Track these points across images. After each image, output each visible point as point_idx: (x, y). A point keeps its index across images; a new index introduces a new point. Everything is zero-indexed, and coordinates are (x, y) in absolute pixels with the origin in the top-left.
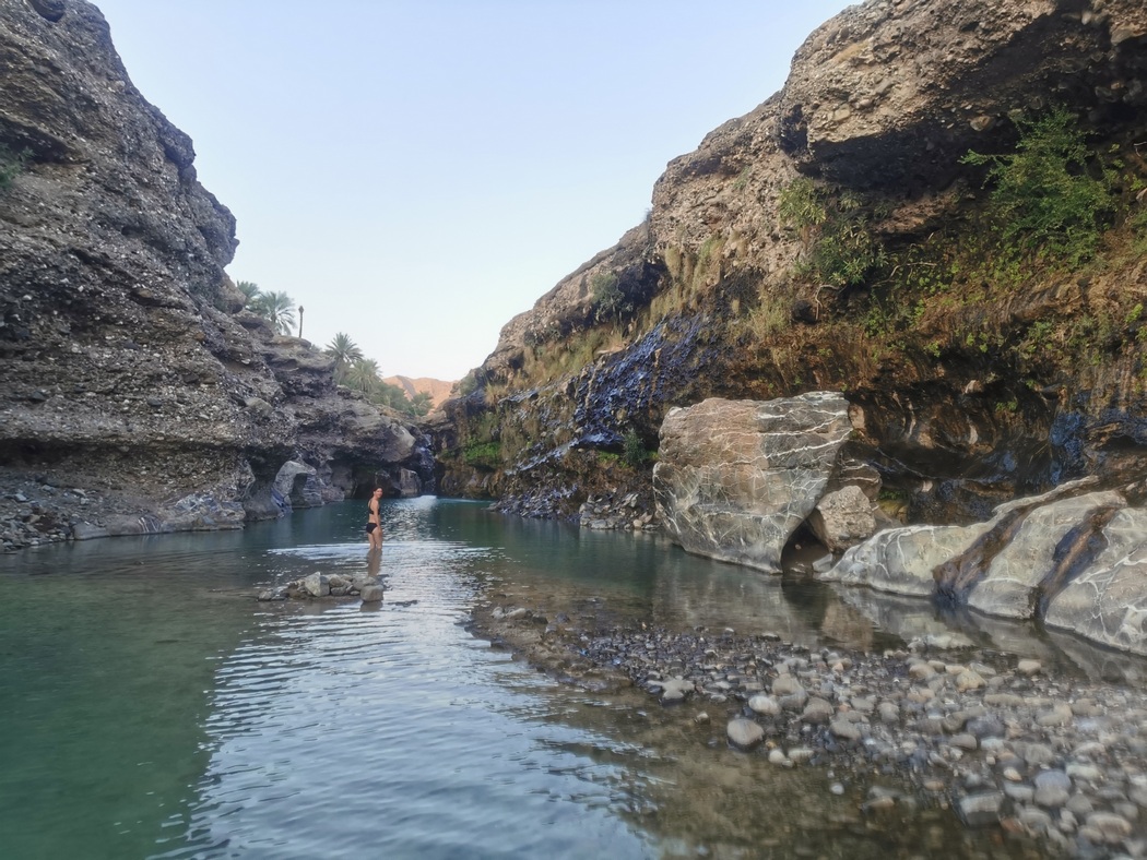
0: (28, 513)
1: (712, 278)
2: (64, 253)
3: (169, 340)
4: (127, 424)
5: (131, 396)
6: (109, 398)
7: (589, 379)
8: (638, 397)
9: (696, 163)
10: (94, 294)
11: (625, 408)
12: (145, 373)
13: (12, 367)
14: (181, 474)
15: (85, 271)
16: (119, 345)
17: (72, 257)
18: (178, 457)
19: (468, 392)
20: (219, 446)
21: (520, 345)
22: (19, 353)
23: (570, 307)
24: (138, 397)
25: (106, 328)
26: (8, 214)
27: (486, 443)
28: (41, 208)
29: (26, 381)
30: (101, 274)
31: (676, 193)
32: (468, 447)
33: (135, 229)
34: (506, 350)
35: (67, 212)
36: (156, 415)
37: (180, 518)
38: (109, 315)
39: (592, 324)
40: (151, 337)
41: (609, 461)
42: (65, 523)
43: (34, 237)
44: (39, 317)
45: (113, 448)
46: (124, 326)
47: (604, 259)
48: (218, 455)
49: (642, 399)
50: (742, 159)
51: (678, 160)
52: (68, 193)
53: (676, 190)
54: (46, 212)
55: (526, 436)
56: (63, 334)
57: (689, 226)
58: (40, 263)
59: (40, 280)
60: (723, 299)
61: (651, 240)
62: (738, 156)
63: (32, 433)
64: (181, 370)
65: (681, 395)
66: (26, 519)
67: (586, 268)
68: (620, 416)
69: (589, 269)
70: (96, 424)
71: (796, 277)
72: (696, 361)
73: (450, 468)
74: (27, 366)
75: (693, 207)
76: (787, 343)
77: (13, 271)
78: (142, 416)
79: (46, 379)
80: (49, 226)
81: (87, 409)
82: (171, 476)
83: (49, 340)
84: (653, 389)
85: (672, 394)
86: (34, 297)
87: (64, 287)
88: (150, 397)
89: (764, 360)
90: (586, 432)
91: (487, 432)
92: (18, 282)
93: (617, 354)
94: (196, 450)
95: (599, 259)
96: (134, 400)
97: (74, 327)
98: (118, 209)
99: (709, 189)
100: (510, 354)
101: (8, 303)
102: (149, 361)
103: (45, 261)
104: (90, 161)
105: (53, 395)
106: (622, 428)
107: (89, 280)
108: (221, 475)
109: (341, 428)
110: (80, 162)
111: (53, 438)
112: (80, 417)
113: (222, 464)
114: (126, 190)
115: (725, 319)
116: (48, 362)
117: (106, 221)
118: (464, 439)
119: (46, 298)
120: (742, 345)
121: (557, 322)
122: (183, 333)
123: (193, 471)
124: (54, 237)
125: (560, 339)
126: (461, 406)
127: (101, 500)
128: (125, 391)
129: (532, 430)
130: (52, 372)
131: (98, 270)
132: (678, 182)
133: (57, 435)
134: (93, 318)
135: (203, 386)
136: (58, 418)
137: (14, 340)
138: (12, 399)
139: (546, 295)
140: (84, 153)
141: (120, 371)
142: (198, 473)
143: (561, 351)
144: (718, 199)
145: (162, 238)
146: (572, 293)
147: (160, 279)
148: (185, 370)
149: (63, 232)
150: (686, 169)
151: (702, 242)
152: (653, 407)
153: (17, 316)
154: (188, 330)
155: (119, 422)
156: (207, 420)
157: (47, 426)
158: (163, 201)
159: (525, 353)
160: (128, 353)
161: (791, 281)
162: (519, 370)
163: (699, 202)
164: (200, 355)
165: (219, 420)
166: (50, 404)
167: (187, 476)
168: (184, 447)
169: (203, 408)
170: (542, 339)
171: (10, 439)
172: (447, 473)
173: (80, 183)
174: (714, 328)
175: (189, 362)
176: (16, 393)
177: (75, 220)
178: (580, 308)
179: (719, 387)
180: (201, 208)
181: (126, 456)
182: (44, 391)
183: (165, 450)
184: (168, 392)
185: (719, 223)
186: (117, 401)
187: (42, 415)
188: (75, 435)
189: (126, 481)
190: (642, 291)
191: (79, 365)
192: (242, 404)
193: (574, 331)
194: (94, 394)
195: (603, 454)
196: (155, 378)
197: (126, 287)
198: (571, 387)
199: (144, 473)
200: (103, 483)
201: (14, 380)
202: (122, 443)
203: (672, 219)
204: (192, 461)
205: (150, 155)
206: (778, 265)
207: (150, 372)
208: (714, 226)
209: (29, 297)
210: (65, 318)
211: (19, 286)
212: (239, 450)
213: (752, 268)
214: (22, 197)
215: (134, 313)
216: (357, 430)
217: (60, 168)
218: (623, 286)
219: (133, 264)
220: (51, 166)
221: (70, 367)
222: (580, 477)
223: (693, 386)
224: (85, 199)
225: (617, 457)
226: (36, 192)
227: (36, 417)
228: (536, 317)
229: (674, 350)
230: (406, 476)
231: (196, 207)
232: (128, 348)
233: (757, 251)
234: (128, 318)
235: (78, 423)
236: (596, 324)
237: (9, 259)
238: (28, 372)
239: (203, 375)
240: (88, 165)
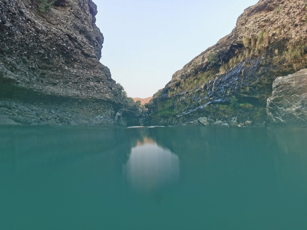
0: (56, 116)
1: (265, 44)
2: (65, 35)
3: (91, 68)
4: (81, 93)
5: (82, 84)
6: (76, 85)
7: (213, 83)
8: (235, 86)
9: (257, 7)
10: (72, 50)
11: (230, 90)
12: (86, 77)
13: (48, 73)
14: (95, 109)
15: (70, 42)
16: (79, 68)
17: (67, 36)
18: (95, 104)
19: (160, 96)
20: (106, 101)
21: (179, 79)
22: (50, 68)
23: (198, 65)
24: (84, 85)
25: (74, 63)
26: (49, 20)
27: (166, 110)
28: (58, 19)
29: (52, 78)
30: (74, 44)
31: (248, 19)
32: (161, 111)
33: (83, 32)
34: (174, 81)
35: (65, 22)
36: (89, 90)
37: (97, 122)
38: (76, 58)
39: (206, 70)
40: (87, 67)
41: (223, 108)
42: (66, 121)
43: (56, 28)
44: (56, 57)
45: (77, 100)
46: (80, 62)
47: (211, 49)
48: (106, 104)
49: (237, 86)
50: (276, 4)
51: (249, 8)
52: (65, 16)
53: (248, 18)
54: (60, 21)
55: (185, 104)
56: (63, 63)
57: (253, 29)
58: (58, 37)
59: (58, 43)
60: (270, 50)
61: (236, 37)
62: (275, 3)
63: (54, 94)
64: (95, 77)
65: (254, 83)
66: (56, 118)
67: (203, 53)
68: (228, 92)
69: (204, 53)
70: (73, 92)
71: (305, 38)
72: (260, 71)
73: (153, 118)
74: (52, 73)
75: (255, 23)
76: (300, 62)
77: (51, 38)
78: (85, 91)
79: (58, 77)
80: (60, 26)
81: (70, 87)
82: (93, 110)
83: (59, 65)
84: (242, 83)
85: (250, 83)
86: (56, 49)
87: (64, 47)
88: (87, 85)
89: (290, 68)
90: (214, 99)
91: (167, 106)
92: (52, 42)
93: (223, 74)
94: (100, 102)
95: (208, 50)
96: (83, 85)
97: (66, 61)
98: (79, 24)
99: (261, 16)
100: (175, 82)
101: (49, 50)
102: (87, 74)
103: (59, 36)
104: (72, 6)
105: (60, 83)
106: (229, 96)
107: (71, 45)
108: (106, 110)
109: (125, 106)
110: (69, 6)
111: (61, 96)
112: (68, 90)
113: (106, 107)
114: (81, 17)
115: (272, 57)
116: (59, 72)
117: (76, 27)
118: (160, 108)
119: (59, 50)
120: (281, 64)
121: (193, 70)
122: (95, 66)
123: (99, 108)
124: (62, 29)
125: (194, 76)
126: (159, 99)
127: (74, 115)
128: (80, 83)
129: (188, 102)
130: (60, 75)
131: (74, 42)
132: (249, 15)
133: (62, 95)
134: (71, 59)
135: (101, 83)
136: (62, 89)
137: (49, 64)
138: (48, 83)
139: (188, 64)
140: (70, 3)
141: (79, 76)
142: (100, 109)
143: (194, 79)
144: (265, 18)
145: (90, 35)
146: (199, 61)
147: (90, 48)
148: (96, 77)
149: (64, 28)
150: (253, 10)
151: (259, 33)
152: (243, 88)
153: (51, 55)
154: (97, 65)
155: (79, 92)
156: (103, 92)
157: (59, 92)
158: (89, 25)
159: (181, 81)
160: (81, 71)
161: (302, 40)
162: (179, 87)
163: (257, 21)
164: (100, 73)
165: (106, 93)
166: (59, 85)
167: (97, 110)
168: (97, 101)
169: (102, 89)
170: (187, 76)
171: (48, 95)
172: (153, 119)
173: (69, 13)
174: (267, 60)
175: (97, 75)
176: (49, 81)
177: (68, 24)
178: (202, 65)
179: (270, 79)
180: (97, 31)
181: (80, 103)
182: (57, 81)
183: (91, 102)
184: (92, 84)
185: (265, 27)
186: (78, 86)
187: (57, 88)
188: (67, 95)
189: (80, 111)
190: (226, 57)
191: (67, 74)
192: (111, 89)
193: (199, 73)
194: (72, 83)
195: (221, 105)
196: (88, 79)
197: (81, 50)
198: (205, 87)
199: (85, 108)
200: (74, 111)
201: (49, 77)
202: (79, 98)
203: (246, 28)
204: (98, 105)
205: (86, 9)
206: (296, 35)
207: (87, 77)
208: (262, 29)
209: (54, 49)
210: (63, 58)
211: (52, 44)
212: (111, 103)
213: (284, 38)
214: (53, 15)
215: (82, 58)
216: (129, 106)
217: (63, 8)
218: (219, 56)
219: (83, 42)
220: (60, 7)
221: (65, 74)
222: (212, 113)
223: (259, 80)
224: (70, 18)
225: (226, 106)
226: (57, 14)
227: (55, 89)
228: (184, 70)
229: (250, 69)
230: (141, 120)
231: (95, 31)
232: (81, 69)
233: (287, 32)
234: (81, 60)
235: (67, 91)
236: (207, 70)
237: (50, 34)
238: (52, 75)
239: (101, 79)
240: (71, 7)
